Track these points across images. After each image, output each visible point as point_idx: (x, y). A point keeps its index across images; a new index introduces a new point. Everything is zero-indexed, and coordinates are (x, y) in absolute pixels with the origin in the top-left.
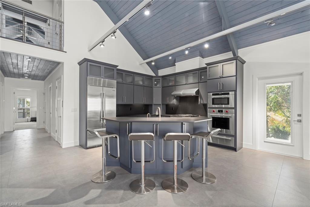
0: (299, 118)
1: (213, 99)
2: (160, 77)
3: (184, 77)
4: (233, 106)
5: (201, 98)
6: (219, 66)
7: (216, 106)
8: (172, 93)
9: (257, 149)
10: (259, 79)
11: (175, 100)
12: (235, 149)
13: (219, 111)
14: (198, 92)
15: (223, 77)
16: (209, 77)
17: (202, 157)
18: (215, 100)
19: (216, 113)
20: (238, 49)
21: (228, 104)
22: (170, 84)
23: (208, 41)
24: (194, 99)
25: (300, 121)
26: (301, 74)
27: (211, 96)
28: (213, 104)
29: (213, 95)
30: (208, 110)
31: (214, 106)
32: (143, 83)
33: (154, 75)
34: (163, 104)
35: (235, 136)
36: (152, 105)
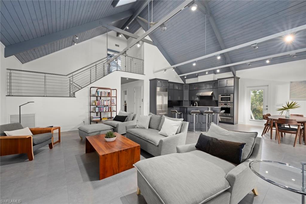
0: (267, 108)
1: (222, 98)
2: (187, 84)
3: (204, 85)
4: (233, 102)
5: (214, 97)
6: (225, 81)
7: (223, 102)
8: (196, 94)
9: (246, 124)
10: (247, 87)
11: (198, 98)
12: (233, 124)
13: (225, 104)
14: (212, 94)
15: (227, 87)
16: (219, 86)
17: (217, 122)
18: (223, 99)
19: (223, 105)
20: (236, 70)
21: (230, 100)
22: (195, 88)
23: (219, 69)
24: (210, 97)
25: (267, 109)
26: (268, 86)
27: (220, 96)
28: (221, 100)
29: (221, 95)
30: (219, 103)
31: (222, 102)
32: (179, 88)
33: (183, 83)
34: (189, 101)
35: (233, 117)
36: (182, 101)
